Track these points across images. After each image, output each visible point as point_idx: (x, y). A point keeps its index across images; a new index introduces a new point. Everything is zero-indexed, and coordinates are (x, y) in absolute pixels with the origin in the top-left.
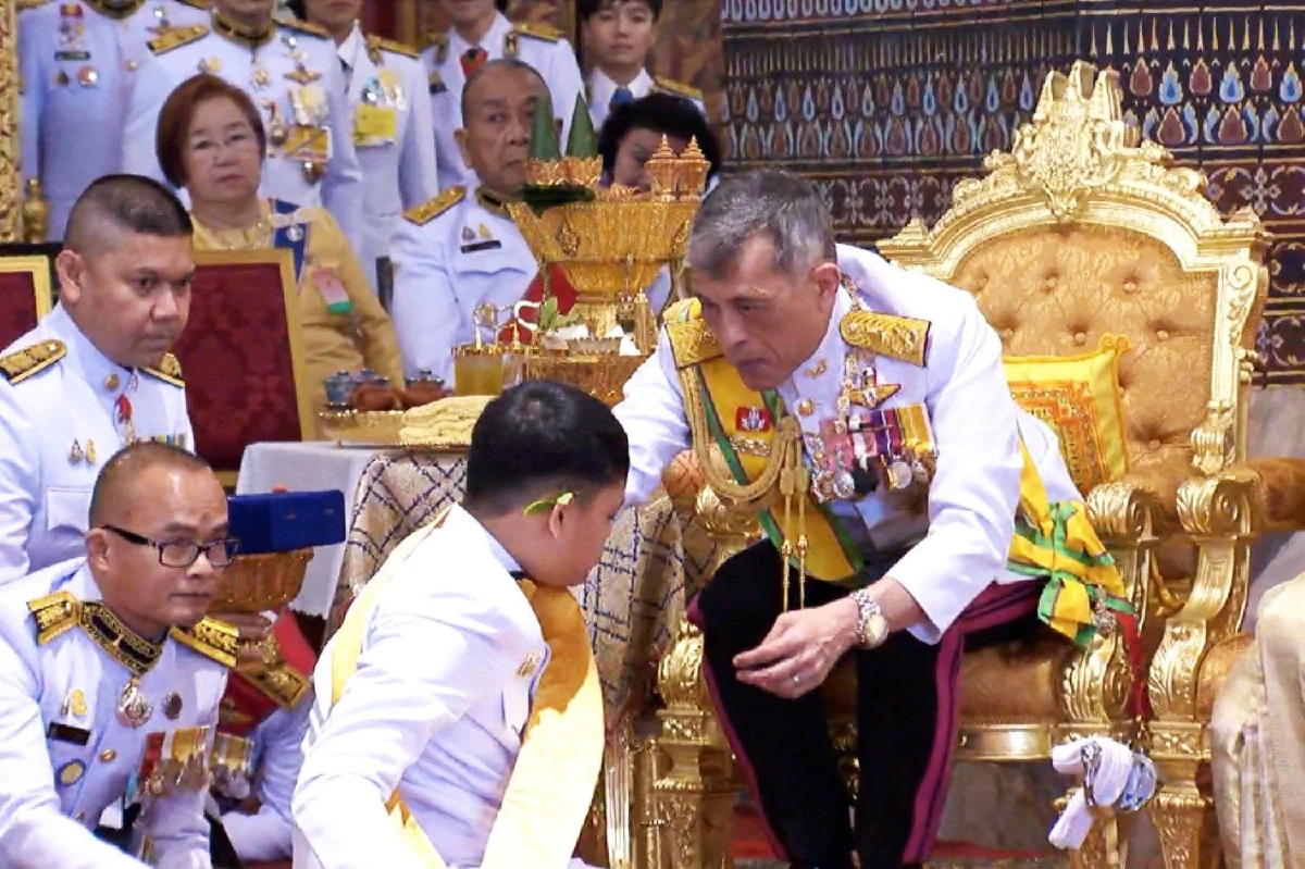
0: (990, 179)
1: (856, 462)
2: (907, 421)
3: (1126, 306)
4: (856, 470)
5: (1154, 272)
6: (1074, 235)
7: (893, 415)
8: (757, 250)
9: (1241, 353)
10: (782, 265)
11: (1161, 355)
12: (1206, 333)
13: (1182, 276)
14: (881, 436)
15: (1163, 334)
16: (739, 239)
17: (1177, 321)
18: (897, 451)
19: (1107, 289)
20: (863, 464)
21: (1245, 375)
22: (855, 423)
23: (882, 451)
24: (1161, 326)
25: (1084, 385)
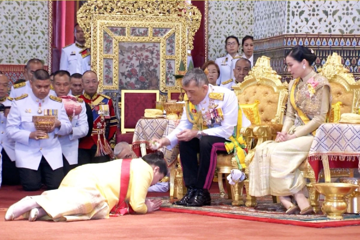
0: (249, 76)
1: (211, 118)
2: (219, 111)
3: (265, 98)
4: (211, 120)
5: (270, 92)
6: (260, 86)
7: (216, 110)
8: (192, 83)
9: (281, 107)
10: (197, 85)
11: (268, 107)
12: (277, 103)
13: (275, 93)
14: (215, 114)
15: (270, 103)
16: (189, 81)
17: (272, 101)
18: (218, 115)
19: (262, 95)
20: (213, 119)
21: (282, 111)
22: (211, 112)
23: (215, 116)
24: (269, 102)
25: (252, 109)
